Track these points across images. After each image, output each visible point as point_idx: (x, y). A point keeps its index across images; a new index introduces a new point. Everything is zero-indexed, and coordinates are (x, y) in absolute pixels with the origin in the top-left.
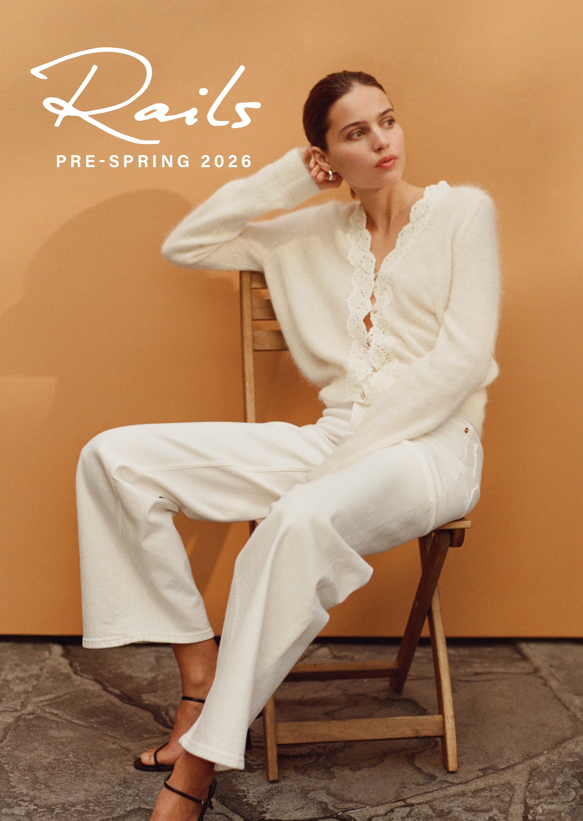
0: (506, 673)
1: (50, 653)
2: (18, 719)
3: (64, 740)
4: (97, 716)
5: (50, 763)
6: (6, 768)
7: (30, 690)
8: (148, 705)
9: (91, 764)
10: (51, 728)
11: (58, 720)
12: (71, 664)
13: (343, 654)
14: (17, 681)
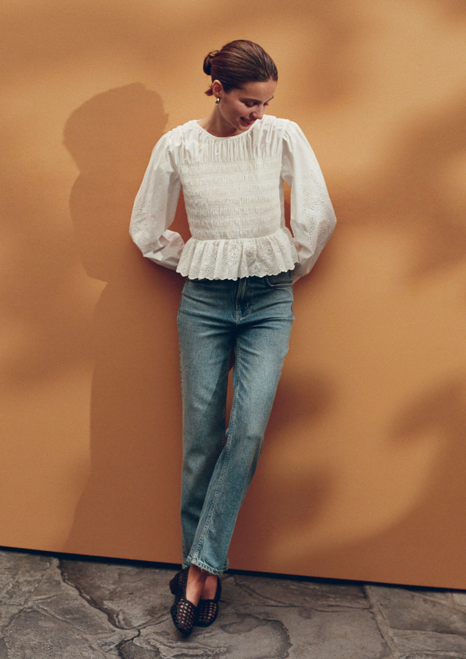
0: (351, 607)
1: (51, 564)
2: (21, 611)
3: (47, 629)
4: (72, 614)
5: (35, 644)
6: (7, 646)
7: (32, 590)
8: (106, 609)
9: (61, 648)
10: (41, 620)
11: (47, 614)
12: (62, 574)
13: (243, 583)
14: (25, 583)
